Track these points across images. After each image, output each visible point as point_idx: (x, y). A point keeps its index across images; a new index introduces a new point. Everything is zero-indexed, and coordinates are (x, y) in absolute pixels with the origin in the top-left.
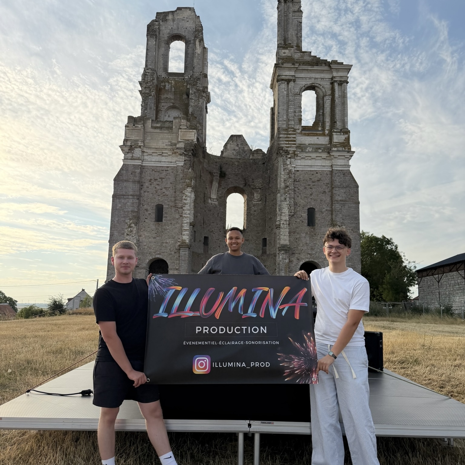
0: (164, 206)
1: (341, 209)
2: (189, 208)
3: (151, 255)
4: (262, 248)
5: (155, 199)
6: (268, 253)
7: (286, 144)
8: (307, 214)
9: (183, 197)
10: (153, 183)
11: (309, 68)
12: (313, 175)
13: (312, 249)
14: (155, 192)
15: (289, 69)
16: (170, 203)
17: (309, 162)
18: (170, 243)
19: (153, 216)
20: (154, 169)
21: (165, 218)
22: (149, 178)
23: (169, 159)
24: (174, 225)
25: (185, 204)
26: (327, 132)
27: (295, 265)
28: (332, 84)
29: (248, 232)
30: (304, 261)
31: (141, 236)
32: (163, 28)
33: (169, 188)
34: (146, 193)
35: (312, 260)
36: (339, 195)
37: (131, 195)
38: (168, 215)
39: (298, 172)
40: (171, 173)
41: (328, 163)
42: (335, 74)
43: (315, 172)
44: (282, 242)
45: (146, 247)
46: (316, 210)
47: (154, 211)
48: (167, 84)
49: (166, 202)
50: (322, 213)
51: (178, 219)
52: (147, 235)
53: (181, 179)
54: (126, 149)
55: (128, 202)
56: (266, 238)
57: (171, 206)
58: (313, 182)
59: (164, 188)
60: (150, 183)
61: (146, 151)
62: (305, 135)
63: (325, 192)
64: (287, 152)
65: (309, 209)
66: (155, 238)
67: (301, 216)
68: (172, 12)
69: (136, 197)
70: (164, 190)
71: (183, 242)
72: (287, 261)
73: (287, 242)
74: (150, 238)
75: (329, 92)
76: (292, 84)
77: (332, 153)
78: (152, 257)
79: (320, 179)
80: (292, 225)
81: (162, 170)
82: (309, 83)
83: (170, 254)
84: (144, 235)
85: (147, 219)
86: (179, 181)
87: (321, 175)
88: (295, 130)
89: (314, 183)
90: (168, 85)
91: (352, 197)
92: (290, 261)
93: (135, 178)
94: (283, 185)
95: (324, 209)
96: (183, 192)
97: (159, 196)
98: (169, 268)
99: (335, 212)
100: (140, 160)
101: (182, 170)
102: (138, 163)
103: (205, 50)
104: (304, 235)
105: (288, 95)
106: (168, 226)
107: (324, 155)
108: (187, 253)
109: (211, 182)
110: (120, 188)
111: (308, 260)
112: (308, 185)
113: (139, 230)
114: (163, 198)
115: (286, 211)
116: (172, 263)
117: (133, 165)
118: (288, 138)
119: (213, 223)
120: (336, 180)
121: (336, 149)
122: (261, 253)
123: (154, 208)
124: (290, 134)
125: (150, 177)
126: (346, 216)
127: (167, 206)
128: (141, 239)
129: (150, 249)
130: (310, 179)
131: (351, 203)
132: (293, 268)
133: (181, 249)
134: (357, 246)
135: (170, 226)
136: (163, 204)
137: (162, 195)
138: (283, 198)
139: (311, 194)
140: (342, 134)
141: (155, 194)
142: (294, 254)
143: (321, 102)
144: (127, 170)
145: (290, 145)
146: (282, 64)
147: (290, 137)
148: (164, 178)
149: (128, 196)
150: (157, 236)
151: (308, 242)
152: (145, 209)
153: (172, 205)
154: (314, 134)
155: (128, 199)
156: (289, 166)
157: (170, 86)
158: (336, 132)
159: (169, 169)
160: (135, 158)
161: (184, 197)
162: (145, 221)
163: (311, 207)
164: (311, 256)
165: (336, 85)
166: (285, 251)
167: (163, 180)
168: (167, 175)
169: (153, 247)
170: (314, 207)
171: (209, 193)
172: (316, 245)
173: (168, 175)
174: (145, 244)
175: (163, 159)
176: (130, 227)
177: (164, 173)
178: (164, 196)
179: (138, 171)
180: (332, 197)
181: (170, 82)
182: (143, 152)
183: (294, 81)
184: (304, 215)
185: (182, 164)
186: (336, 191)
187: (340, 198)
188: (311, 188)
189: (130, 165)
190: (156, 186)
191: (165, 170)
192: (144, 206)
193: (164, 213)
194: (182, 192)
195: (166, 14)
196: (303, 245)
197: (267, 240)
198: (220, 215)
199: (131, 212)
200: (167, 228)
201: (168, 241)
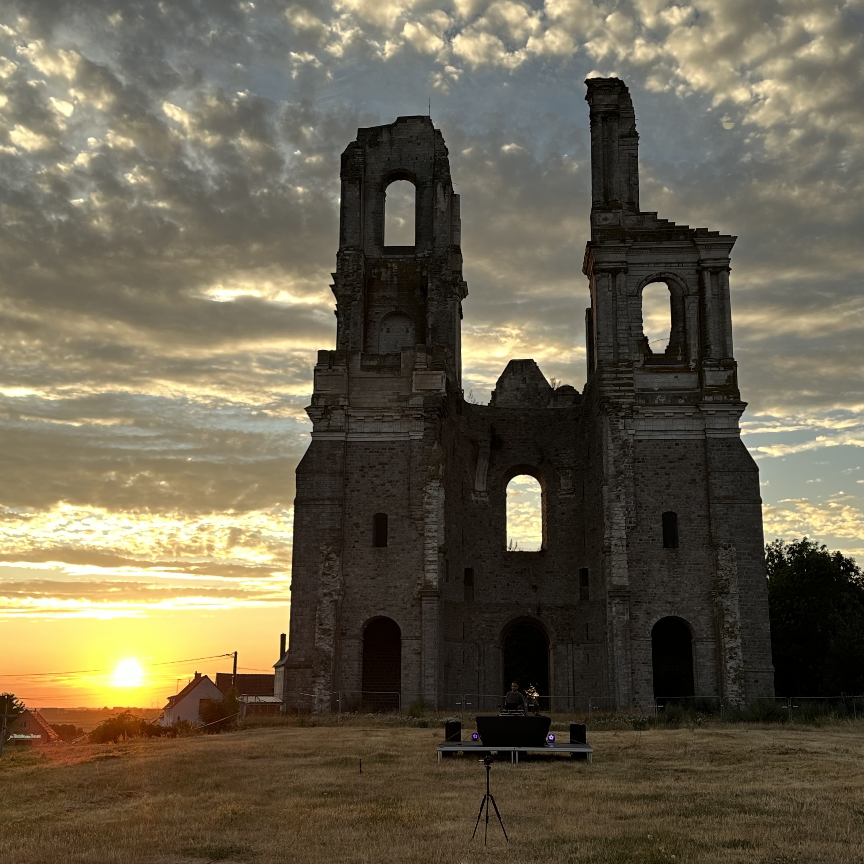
0: (389, 517)
1: (726, 514)
2: (435, 519)
3: (367, 612)
4: (580, 589)
5: (372, 503)
6: (591, 598)
7: (615, 391)
8: (661, 523)
9: (424, 498)
10: (367, 473)
11: (654, 245)
12: (669, 448)
13: (674, 593)
14: (371, 490)
15: (616, 250)
16: (400, 511)
17: (661, 425)
18: (403, 587)
19: (370, 536)
20: (368, 447)
21: (391, 540)
22: (360, 464)
23: (396, 427)
24: (409, 553)
25: (429, 512)
26: (693, 365)
27: (642, 625)
28: (700, 272)
29: (551, 556)
30: (659, 618)
31: (347, 575)
32: (371, 160)
33: (397, 481)
34: (356, 492)
35: (676, 615)
36: (721, 487)
37: (328, 499)
38: (396, 534)
39: (641, 443)
40: (400, 453)
41: (696, 425)
42: (704, 255)
43: (674, 443)
44: (616, 581)
45: (358, 596)
46: (679, 516)
47: (371, 527)
48: (383, 270)
49: (392, 508)
50: (691, 521)
51: (415, 541)
52: (359, 572)
53: (420, 465)
54: (318, 413)
55: (323, 512)
56: (587, 569)
57: (402, 517)
58: (671, 462)
59: (389, 482)
60: (362, 472)
61: (352, 414)
62: (652, 371)
63: (694, 480)
64: (618, 407)
65: (664, 515)
66: (374, 578)
67: (651, 529)
68: (388, 127)
69: (336, 502)
70: (388, 486)
71: (428, 585)
72: (627, 617)
73: (625, 581)
74: (365, 579)
75: (694, 289)
76: (621, 277)
77: (703, 407)
78: (370, 615)
79: (684, 455)
80: (634, 547)
81: (383, 449)
82: (655, 271)
83: (404, 609)
84: (354, 572)
85: (358, 542)
86: (416, 468)
87: (685, 447)
88: (630, 364)
89: (672, 465)
90: (386, 272)
91: (746, 489)
92: (633, 618)
93: (334, 466)
94: (612, 470)
95: (694, 513)
96: (424, 489)
97: (379, 497)
98: (402, 635)
99: (716, 519)
100: (343, 431)
101: (420, 448)
102: (339, 437)
103: (454, 199)
104: (657, 566)
105: (614, 298)
106: (398, 555)
107: (690, 411)
108: (435, 606)
109: (475, 460)
110: (309, 486)
111: (667, 615)
112: (662, 468)
113: (344, 564)
114: (386, 501)
115: (620, 519)
116: (408, 626)
117: (331, 441)
118: (619, 379)
119: (481, 539)
120: (714, 458)
121: (710, 399)
122: (579, 598)
123: (371, 520)
124: (622, 372)
125: (362, 461)
126: (737, 528)
127: (395, 517)
128: (348, 581)
129: (366, 600)
130: (665, 456)
131: (746, 502)
132: (639, 631)
133: (423, 598)
134: (760, 585)
135: (401, 555)
136: (387, 513)
137: (384, 496)
138: (613, 496)
139: (668, 486)
140: (722, 369)
141: (372, 494)
142: (640, 602)
143: (679, 306)
144: (320, 452)
145: (623, 394)
146: (602, 242)
147: (623, 379)
148: (387, 464)
149: (323, 500)
150: (379, 575)
151: (666, 579)
152: (354, 524)
153: (403, 514)
154: (668, 368)
155: (324, 507)
156: (622, 433)
157: (389, 273)
158: (710, 366)
159: (395, 445)
160: (333, 428)
161: (426, 499)
162: (354, 547)
163: (669, 510)
164: (673, 606)
165: (707, 277)
166: (621, 598)
167: (386, 466)
168: (392, 458)
169: (372, 595)
170: (674, 511)
171: (471, 481)
172: (682, 585)
173: (395, 457)
174: (356, 590)
175: (385, 427)
176: (328, 559)
177: (388, 454)
178: (388, 497)
179: (340, 452)
180: (708, 490)
181: (389, 265)
182: (348, 416)
183: (626, 271)
184: (656, 526)
185: (419, 436)
186: (715, 478)
187: (723, 493)
188: (666, 474)
189: (325, 441)
190: (374, 479)
191: (389, 449)
192: (352, 517)
193: (389, 529)
194: (422, 489)
195: (377, 131)
196: (657, 585)
197: (589, 573)
198: (493, 523)
199: (328, 531)
200: (397, 558)
201: (398, 584)
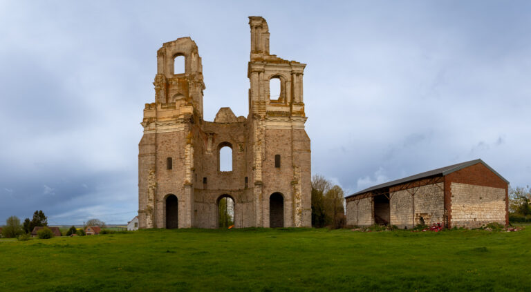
0: (173, 158)
1: (298, 156)
2: (189, 158)
3: (166, 192)
5: (166, 154)
7: (259, 111)
8: (275, 159)
10: (164, 144)
11: (275, 65)
12: (278, 132)
13: (278, 184)
14: (166, 149)
15: (260, 65)
17: (276, 124)
18: (178, 183)
19: (166, 166)
20: (164, 135)
21: (174, 167)
23: (174, 127)
24: (180, 171)
25: (187, 156)
26: (288, 104)
27: (266, 195)
28: (292, 74)
30: (273, 192)
31: (158, 180)
33: (175, 146)
34: (160, 151)
35: (278, 191)
36: (297, 146)
37: (150, 154)
38: (175, 165)
39: (268, 130)
40: (176, 136)
41: (289, 124)
42: (293, 69)
43: (280, 131)
44: (257, 179)
45: (162, 187)
46: (281, 156)
47: (166, 162)
48: (173, 81)
49: (174, 155)
50: (285, 158)
51: (182, 167)
52: (162, 179)
54: (145, 124)
55: (149, 158)
59: (172, 146)
60: (162, 144)
61: (158, 124)
62: (273, 106)
63: (287, 144)
64: (259, 117)
65: (276, 156)
66: (168, 181)
67: (271, 161)
69: (153, 155)
70: (172, 148)
71: (187, 182)
72: (261, 192)
73: (260, 179)
74: (164, 181)
75: (290, 80)
76: (262, 74)
77: (292, 118)
78: (166, 194)
79: (284, 135)
80: (264, 167)
82: (275, 73)
83: (178, 191)
84: (160, 179)
85: (162, 168)
86: (182, 141)
87: (284, 132)
88: (265, 102)
89: (279, 138)
91: (306, 147)
92: (263, 192)
93: (152, 142)
94: (257, 139)
95: (287, 155)
96: (185, 148)
97: (169, 152)
98: (178, 200)
99: (294, 157)
100: (155, 130)
101: (183, 133)
102: (154, 132)
103: (199, 59)
104: (272, 174)
105: (259, 81)
106: (176, 172)
107: (286, 119)
108: (190, 189)
110: (143, 150)
111: (275, 192)
112: (275, 139)
113: (157, 176)
114: (172, 153)
115: (259, 157)
116: (180, 197)
117: (150, 134)
120: (295, 136)
121: (295, 115)
123: (166, 160)
124: (261, 105)
125: (162, 140)
126: (302, 160)
127: (175, 158)
128: (158, 182)
129: (165, 188)
130: (277, 135)
131: (306, 151)
132: (265, 197)
133: (186, 187)
138: (257, 148)
139: (278, 145)
140: (299, 106)
141: (166, 151)
142: (266, 187)
143: (284, 85)
144: (147, 138)
145: (262, 112)
146: (254, 62)
148: (171, 140)
149: (148, 154)
150: (169, 179)
151: (276, 179)
152: (160, 162)
153: (178, 157)
154: (279, 105)
155: (149, 156)
156: (261, 126)
157: (175, 82)
158: (295, 104)
159: (174, 133)
160: (151, 129)
161: (186, 151)
162: (160, 170)
163: (278, 154)
164: (278, 188)
165: (295, 76)
166: (259, 185)
169: (167, 187)
173: (174, 137)
174: (161, 185)
175: (170, 127)
176: (151, 174)
177: (171, 136)
178: (172, 151)
179: (154, 137)
180: (292, 147)
181: (175, 79)
182: (156, 124)
183: (264, 72)
184: (273, 159)
185: (183, 129)
186: (295, 143)
187: (297, 148)
188: (277, 141)
189: (148, 134)
190: (167, 145)
191: (172, 134)
192: (159, 160)
193: (173, 163)
196: (272, 181)
199: (151, 165)
201: (176, 182)
